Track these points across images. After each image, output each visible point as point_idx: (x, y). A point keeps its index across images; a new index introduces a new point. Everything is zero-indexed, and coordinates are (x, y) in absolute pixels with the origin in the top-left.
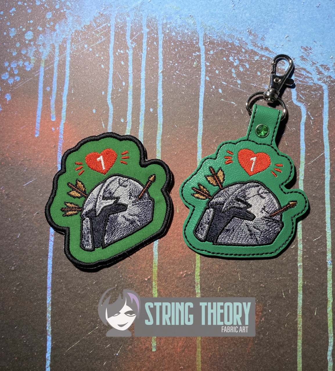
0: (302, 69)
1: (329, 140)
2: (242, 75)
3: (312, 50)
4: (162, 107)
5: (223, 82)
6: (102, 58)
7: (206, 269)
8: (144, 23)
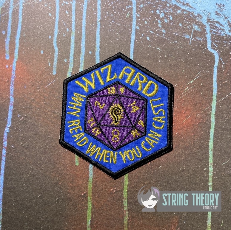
0: (217, 22)
2: (166, 26)
3: (225, 7)
4: (99, 50)
5: (150, 31)
6: (50, 8)
7: (132, 186)
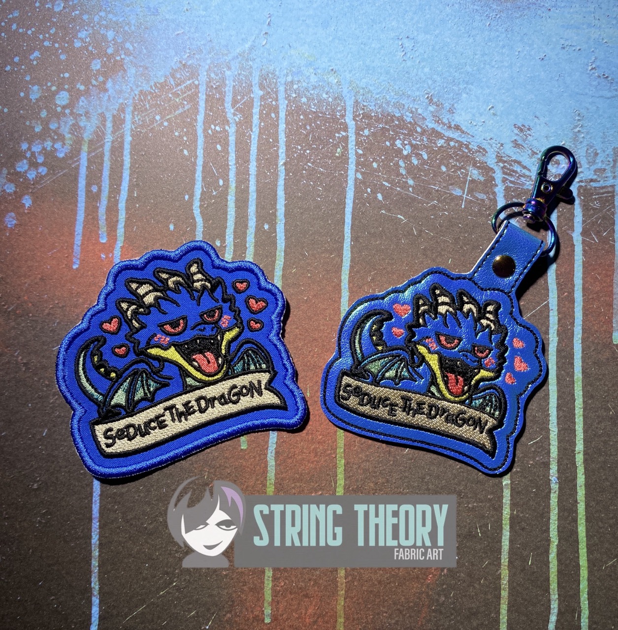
0: (515, 161)
1: (556, 279)
2: (416, 171)
3: (532, 131)
4: (284, 222)
5: (384, 183)
6: (185, 138)
7: (353, 489)
8: (255, 80)
